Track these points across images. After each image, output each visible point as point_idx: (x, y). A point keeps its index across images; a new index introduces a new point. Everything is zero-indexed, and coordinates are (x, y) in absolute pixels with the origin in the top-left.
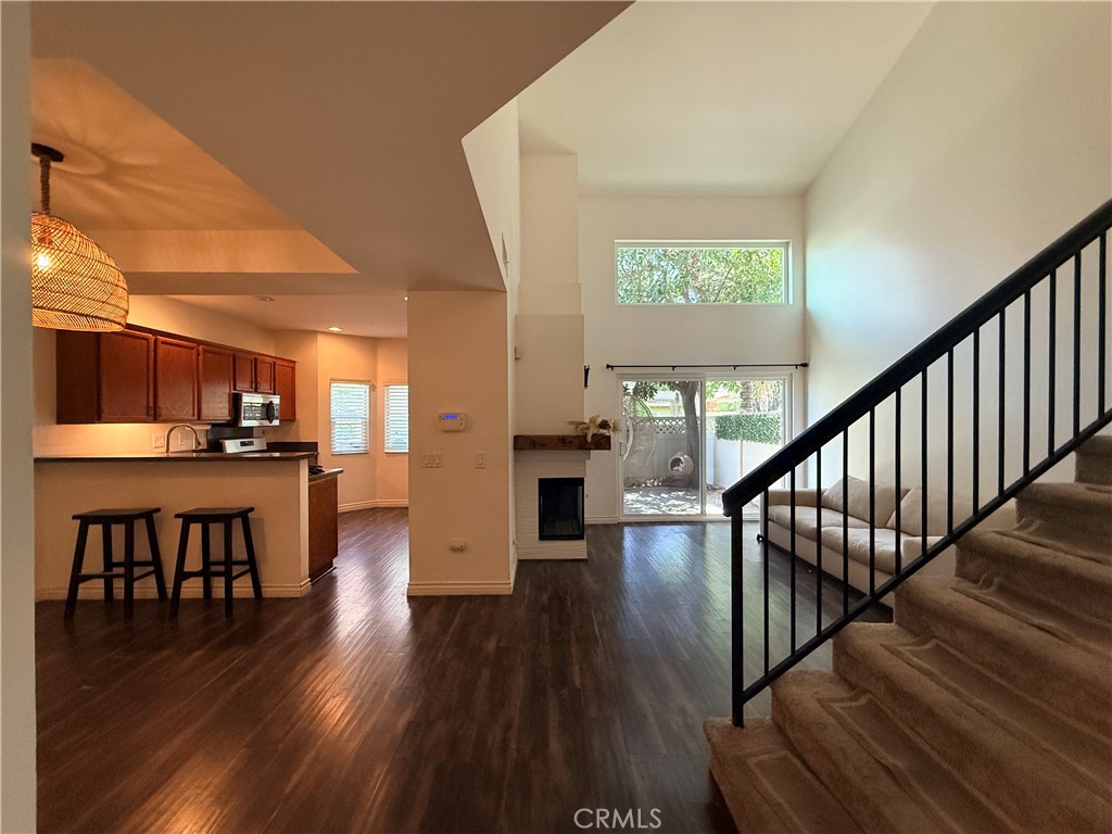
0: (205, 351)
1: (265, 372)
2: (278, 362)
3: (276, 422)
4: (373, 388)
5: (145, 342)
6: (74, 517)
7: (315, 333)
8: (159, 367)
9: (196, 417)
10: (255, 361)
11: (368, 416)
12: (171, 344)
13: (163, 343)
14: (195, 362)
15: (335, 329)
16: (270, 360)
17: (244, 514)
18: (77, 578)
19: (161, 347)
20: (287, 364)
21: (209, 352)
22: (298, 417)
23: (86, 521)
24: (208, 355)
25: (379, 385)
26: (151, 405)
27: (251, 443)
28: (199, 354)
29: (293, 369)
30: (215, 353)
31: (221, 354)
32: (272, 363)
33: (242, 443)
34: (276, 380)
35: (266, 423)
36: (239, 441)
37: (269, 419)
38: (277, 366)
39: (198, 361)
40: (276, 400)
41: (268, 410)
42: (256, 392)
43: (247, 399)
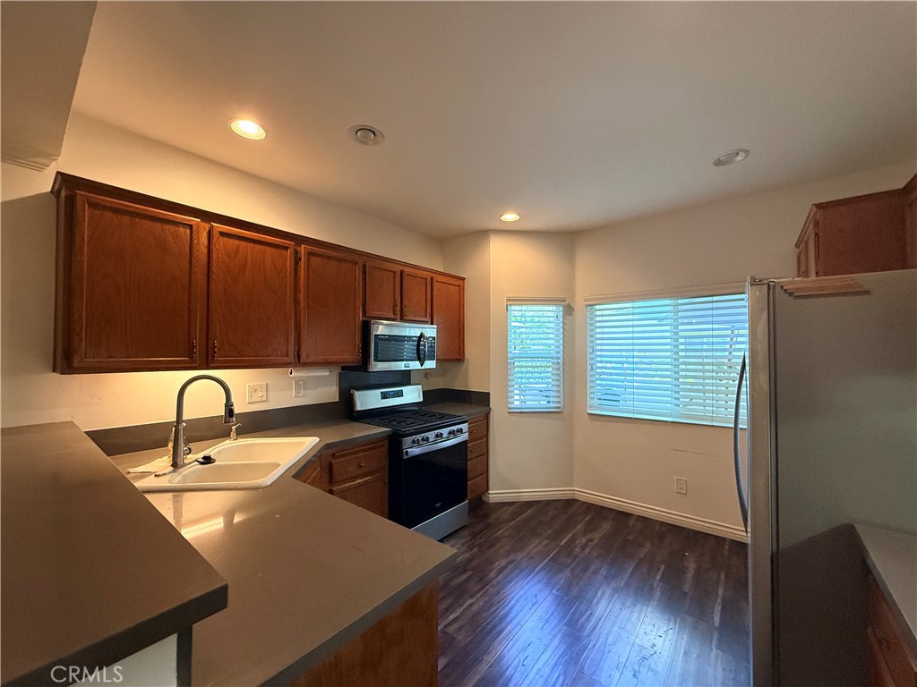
0: (310, 254)
1: (415, 294)
3: (430, 364)
4: (569, 310)
5: (188, 233)
8: (217, 276)
10: (401, 276)
11: (561, 355)
13: (223, 234)
14: (289, 269)
15: (511, 218)
19: (220, 243)
20: (452, 281)
21: (314, 254)
22: (467, 356)
24: (314, 260)
25: (579, 304)
26: (198, 341)
27: (400, 394)
28: (297, 260)
29: (461, 289)
30: (329, 258)
31: (340, 260)
32: (430, 280)
33: (384, 396)
34: (435, 303)
35: (415, 365)
36: (378, 392)
37: (419, 359)
38: (435, 284)
39: (296, 271)
40: (430, 331)
41: (418, 345)
42: (402, 319)
43: (381, 329)
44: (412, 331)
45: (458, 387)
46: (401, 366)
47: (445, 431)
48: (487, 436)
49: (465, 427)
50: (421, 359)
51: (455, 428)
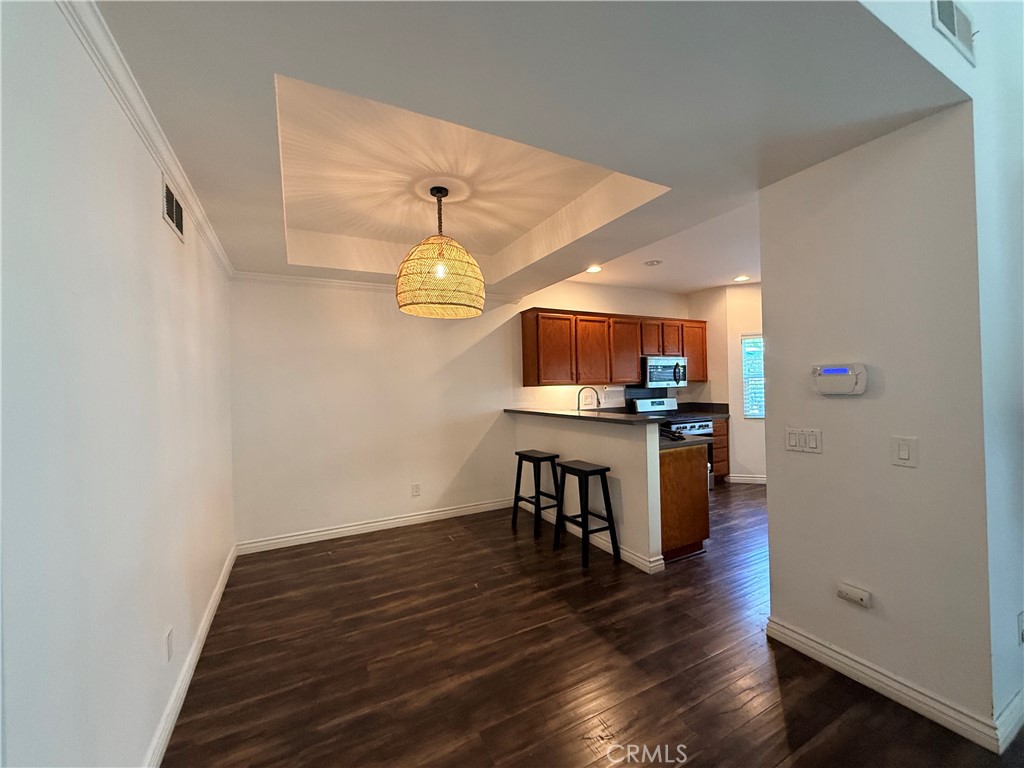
0: (615, 323)
1: (672, 337)
2: (687, 324)
3: (683, 384)
5: (568, 322)
6: (517, 453)
7: (723, 288)
8: (579, 341)
9: (609, 380)
10: (662, 326)
12: (587, 321)
13: (581, 320)
14: (606, 332)
15: (742, 279)
16: (678, 323)
17: (602, 472)
18: (518, 498)
19: (580, 324)
20: (697, 325)
21: (620, 323)
22: (709, 378)
23: (523, 457)
24: (617, 326)
26: (574, 372)
27: (662, 403)
28: (609, 327)
29: (704, 329)
30: (624, 323)
31: (629, 324)
32: (680, 327)
33: (653, 403)
34: (685, 342)
35: (673, 384)
36: (650, 401)
37: (675, 380)
38: (685, 329)
39: (609, 333)
40: (682, 361)
41: (675, 372)
42: (664, 355)
43: (652, 362)
44: (672, 361)
45: (702, 401)
46: (663, 385)
47: (697, 425)
48: (728, 447)
49: (710, 424)
50: (677, 380)
51: (704, 424)
